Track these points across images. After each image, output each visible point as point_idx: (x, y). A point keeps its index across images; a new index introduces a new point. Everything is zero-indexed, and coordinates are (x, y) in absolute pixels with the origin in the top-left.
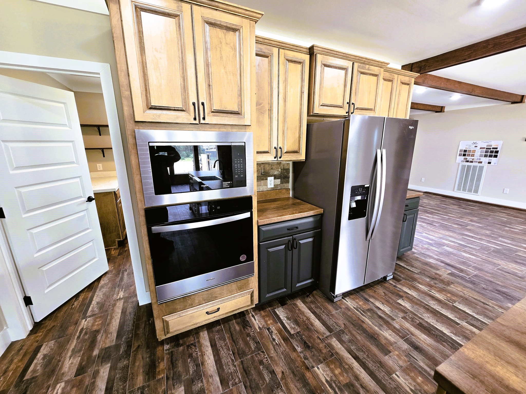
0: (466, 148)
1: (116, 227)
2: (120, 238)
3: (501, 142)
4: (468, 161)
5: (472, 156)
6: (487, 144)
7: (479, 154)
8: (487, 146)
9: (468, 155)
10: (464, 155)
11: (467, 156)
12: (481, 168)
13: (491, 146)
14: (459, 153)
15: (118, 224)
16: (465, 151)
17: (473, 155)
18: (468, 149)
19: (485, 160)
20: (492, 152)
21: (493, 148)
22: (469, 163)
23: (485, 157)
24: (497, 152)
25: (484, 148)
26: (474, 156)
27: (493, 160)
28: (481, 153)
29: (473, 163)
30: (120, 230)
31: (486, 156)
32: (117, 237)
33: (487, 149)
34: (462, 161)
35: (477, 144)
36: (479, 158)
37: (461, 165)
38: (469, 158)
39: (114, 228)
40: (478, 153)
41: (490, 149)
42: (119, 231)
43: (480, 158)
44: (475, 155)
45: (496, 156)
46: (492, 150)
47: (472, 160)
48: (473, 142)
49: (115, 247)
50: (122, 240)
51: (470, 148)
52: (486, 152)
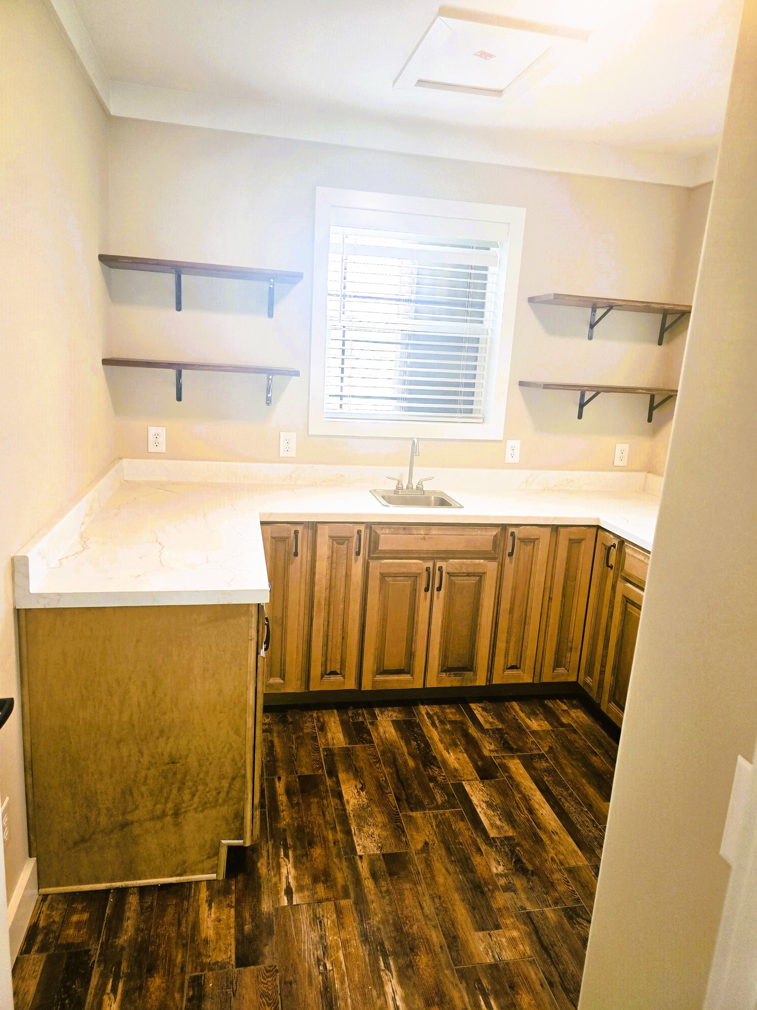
1: (233, 779)
2: (240, 836)
15: (244, 766)
30: (250, 796)
32: (231, 831)
39: (225, 784)
42: (241, 800)
49: (214, 876)
50: (248, 844)
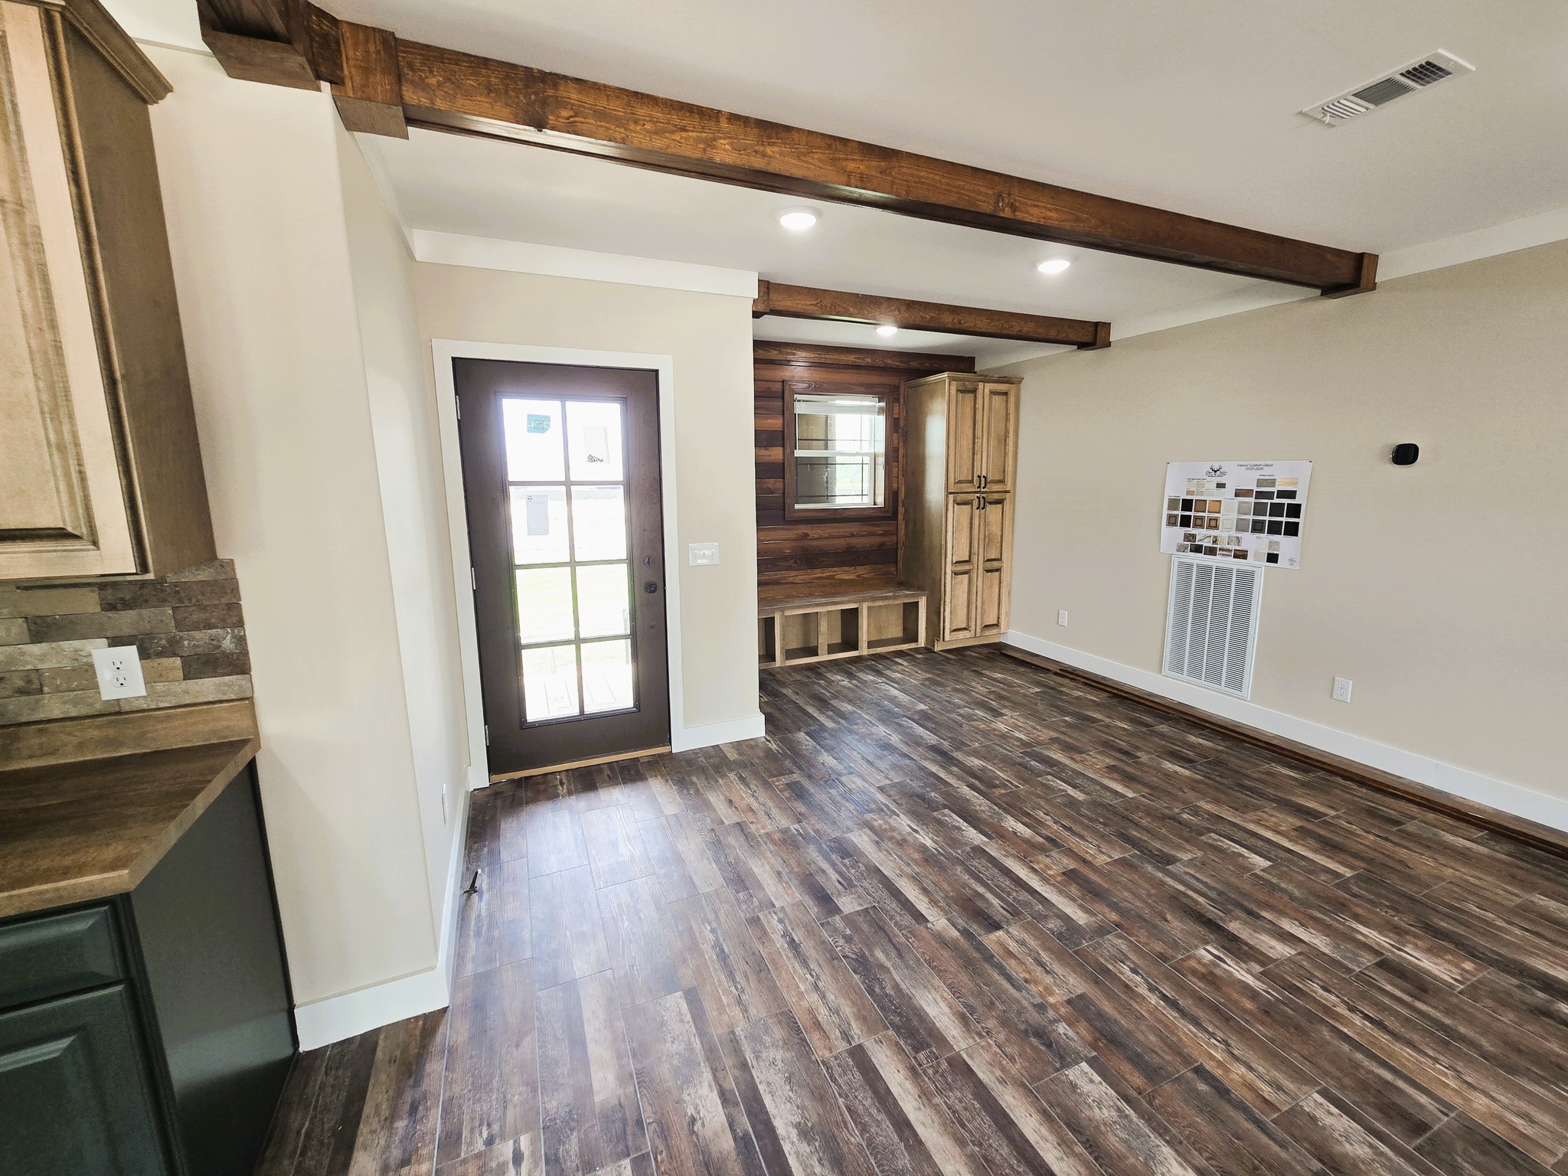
0: (1188, 493)
3: (1306, 468)
4: (1197, 549)
5: (1210, 527)
6: (1256, 475)
7: (1234, 516)
8: (1260, 483)
9: (1199, 522)
10: (1185, 522)
11: (1195, 526)
12: (1246, 579)
13: (1273, 483)
14: (1165, 512)
16: (1187, 504)
17: (1213, 524)
18: (1194, 498)
19: (1258, 544)
20: (1276, 510)
21: (1282, 494)
22: (1201, 555)
23: (1254, 530)
24: (1295, 510)
25: (1247, 493)
26: (1216, 527)
27: (1284, 544)
28: (1239, 512)
29: (1218, 557)
31: (1257, 527)
33: (1259, 495)
34: (1181, 549)
35: (1224, 474)
36: (1234, 534)
37: (1175, 561)
38: (1202, 535)
40: (1231, 512)
41: (1269, 495)
43: (1239, 535)
44: (1220, 524)
45: (1292, 530)
46: (1276, 500)
47: (1210, 545)
48: (1209, 464)
51: (1202, 493)
52: (1259, 509)
